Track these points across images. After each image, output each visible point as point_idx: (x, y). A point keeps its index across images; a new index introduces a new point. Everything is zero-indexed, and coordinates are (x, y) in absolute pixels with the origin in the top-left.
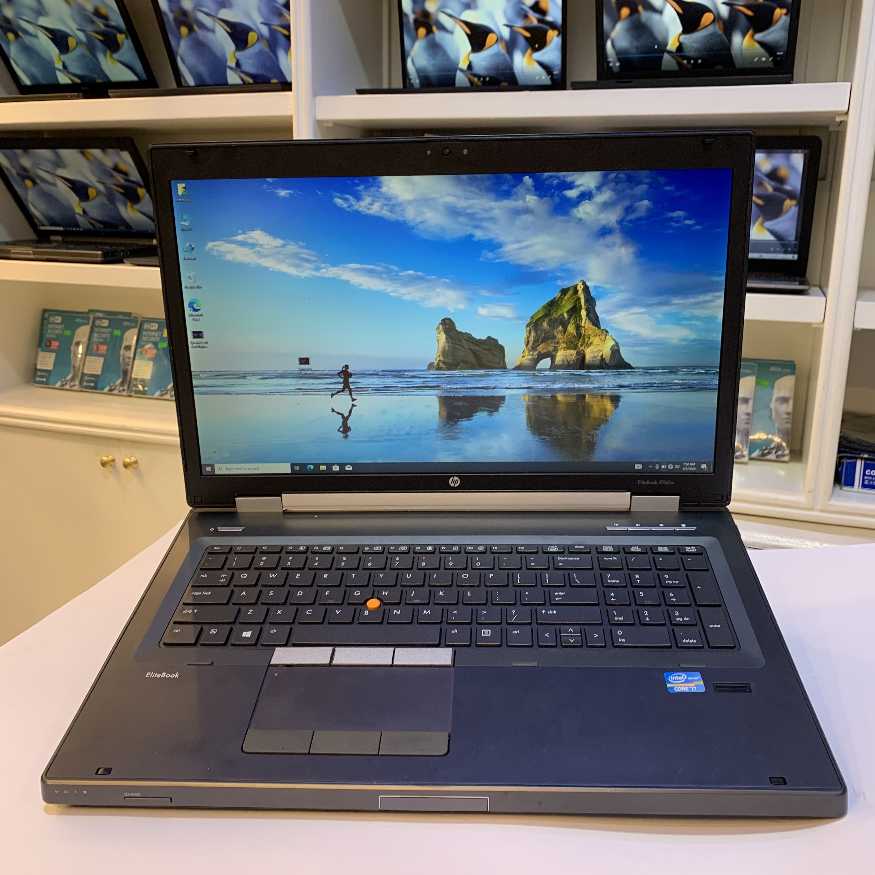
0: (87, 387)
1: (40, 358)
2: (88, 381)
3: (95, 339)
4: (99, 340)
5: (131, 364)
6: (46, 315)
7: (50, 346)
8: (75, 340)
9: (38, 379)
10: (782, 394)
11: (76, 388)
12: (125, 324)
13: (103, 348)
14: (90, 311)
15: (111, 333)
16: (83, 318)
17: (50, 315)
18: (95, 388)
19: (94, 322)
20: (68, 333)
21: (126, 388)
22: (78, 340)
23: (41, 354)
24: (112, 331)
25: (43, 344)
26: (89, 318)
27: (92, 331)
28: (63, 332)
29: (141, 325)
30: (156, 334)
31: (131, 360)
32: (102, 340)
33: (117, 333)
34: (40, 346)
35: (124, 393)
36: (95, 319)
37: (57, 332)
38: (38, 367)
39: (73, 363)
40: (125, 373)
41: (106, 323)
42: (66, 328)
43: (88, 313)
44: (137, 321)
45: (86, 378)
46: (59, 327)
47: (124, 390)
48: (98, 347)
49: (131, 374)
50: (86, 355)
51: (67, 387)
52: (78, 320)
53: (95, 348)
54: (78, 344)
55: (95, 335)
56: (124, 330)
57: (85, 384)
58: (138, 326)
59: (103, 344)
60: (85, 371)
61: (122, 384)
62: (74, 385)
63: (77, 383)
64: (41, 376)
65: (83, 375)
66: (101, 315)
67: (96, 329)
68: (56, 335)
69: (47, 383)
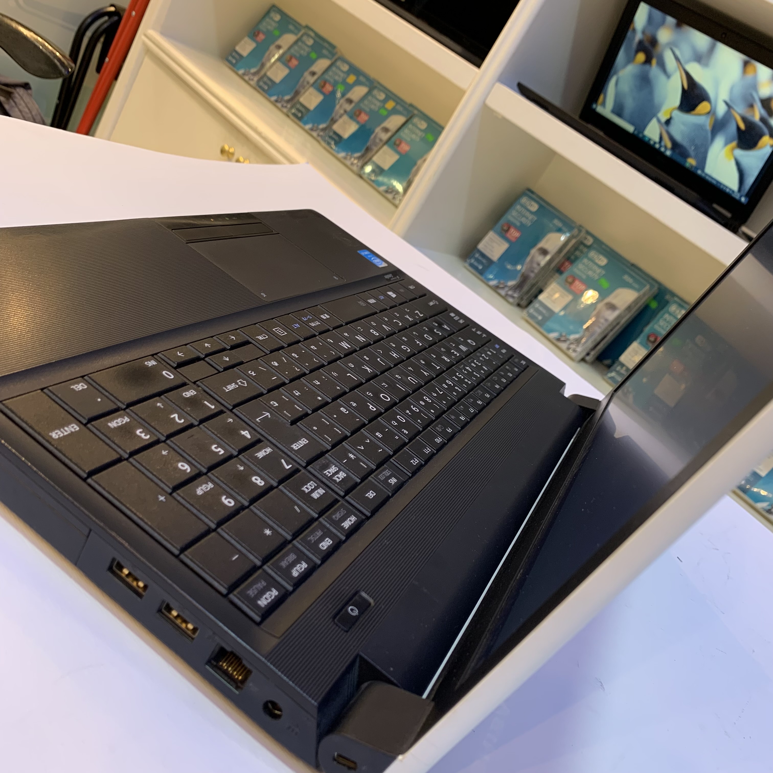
0: (260, 87)
1: (242, 42)
3: (292, 51)
4: (296, 53)
5: (306, 88)
6: (272, 10)
7: (257, 36)
8: (279, 42)
9: (230, 58)
11: (252, 83)
12: (325, 52)
13: (294, 62)
14: (307, 26)
15: (309, 54)
16: (296, 28)
17: (274, 11)
18: (266, 91)
19: (302, 36)
20: (277, 33)
21: (289, 106)
22: (281, 44)
23: (247, 39)
24: (310, 52)
25: (253, 32)
26: (302, 31)
27: (296, 43)
28: (273, 31)
29: (336, 61)
30: (342, 75)
31: (308, 86)
32: (298, 55)
33: (313, 55)
34: (250, 32)
35: (285, 110)
36: (305, 34)
37: (269, 27)
38: (236, 48)
39: (264, 60)
40: (297, 93)
41: (310, 42)
42: (277, 28)
43: (304, 27)
44: (336, 56)
45: (265, 79)
46: (274, 25)
47: (286, 108)
48: (291, 59)
49: (301, 96)
50: (278, 61)
51: (246, 78)
52: (291, 27)
53: (289, 59)
54: (279, 47)
55: (296, 48)
56: (321, 56)
57: (261, 84)
58: (334, 59)
59: (296, 58)
60: (268, 74)
61: (288, 101)
62: (252, 80)
63: (256, 79)
64: (233, 57)
65: (265, 75)
66: (312, 34)
67: (300, 43)
68: (267, 30)
69: (234, 65)
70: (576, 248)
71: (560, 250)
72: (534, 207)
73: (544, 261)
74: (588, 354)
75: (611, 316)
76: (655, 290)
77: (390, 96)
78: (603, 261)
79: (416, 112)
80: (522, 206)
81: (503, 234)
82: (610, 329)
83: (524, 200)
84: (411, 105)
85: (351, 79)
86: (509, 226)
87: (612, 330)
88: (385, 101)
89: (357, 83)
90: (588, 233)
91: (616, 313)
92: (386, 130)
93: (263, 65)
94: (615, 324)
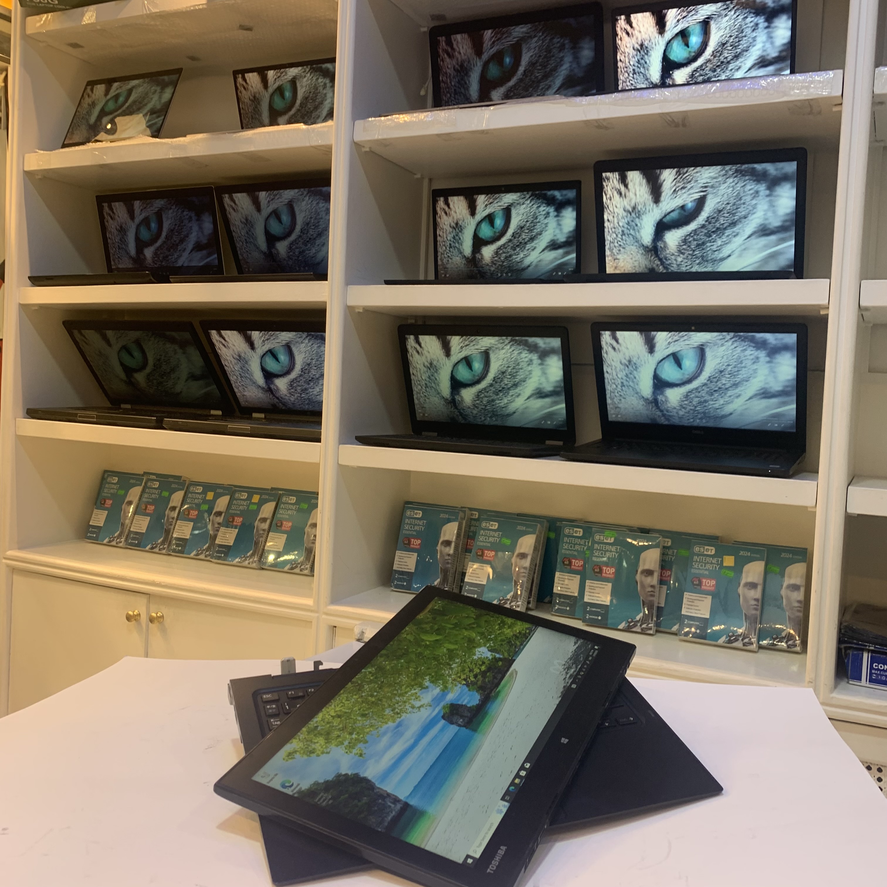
0: (131, 544)
1: (94, 516)
2: (134, 539)
3: (144, 500)
4: (148, 500)
5: (174, 524)
6: (106, 476)
7: (104, 504)
8: (128, 499)
9: (89, 535)
10: (792, 581)
11: (121, 545)
12: (173, 486)
13: (151, 508)
14: (145, 473)
15: (160, 494)
17: (108, 476)
18: (138, 545)
19: (146, 483)
20: (122, 492)
21: (166, 546)
22: (130, 499)
23: (95, 511)
24: (161, 492)
25: (98, 502)
26: (143, 479)
27: (143, 491)
28: (117, 492)
30: (200, 496)
31: (174, 521)
32: (151, 500)
33: (165, 494)
34: (96, 504)
35: (164, 552)
36: (148, 480)
37: (112, 491)
38: (91, 523)
39: (122, 521)
42: (120, 488)
43: (143, 475)
44: (185, 483)
46: (115, 487)
47: (164, 549)
48: (146, 507)
49: (173, 533)
50: (135, 514)
51: (114, 543)
52: (132, 481)
53: (144, 508)
54: (130, 503)
59: (151, 504)
60: (132, 529)
61: (163, 543)
62: (121, 542)
63: (123, 540)
64: (91, 532)
65: (130, 532)
66: (154, 477)
68: (111, 494)
69: (96, 539)
70: (469, 526)
71: (458, 535)
72: (419, 514)
73: (451, 550)
74: (529, 603)
75: (527, 563)
76: (546, 524)
77: (251, 491)
78: (495, 525)
79: (281, 492)
80: (409, 518)
81: (407, 547)
82: (532, 573)
83: (408, 513)
84: (273, 489)
85: (210, 496)
86: (408, 539)
87: (534, 573)
88: (250, 498)
89: (217, 496)
90: (471, 509)
91: (529, 558)
92: (264, 520)
93: (123, 525)
94: (534, 568)
